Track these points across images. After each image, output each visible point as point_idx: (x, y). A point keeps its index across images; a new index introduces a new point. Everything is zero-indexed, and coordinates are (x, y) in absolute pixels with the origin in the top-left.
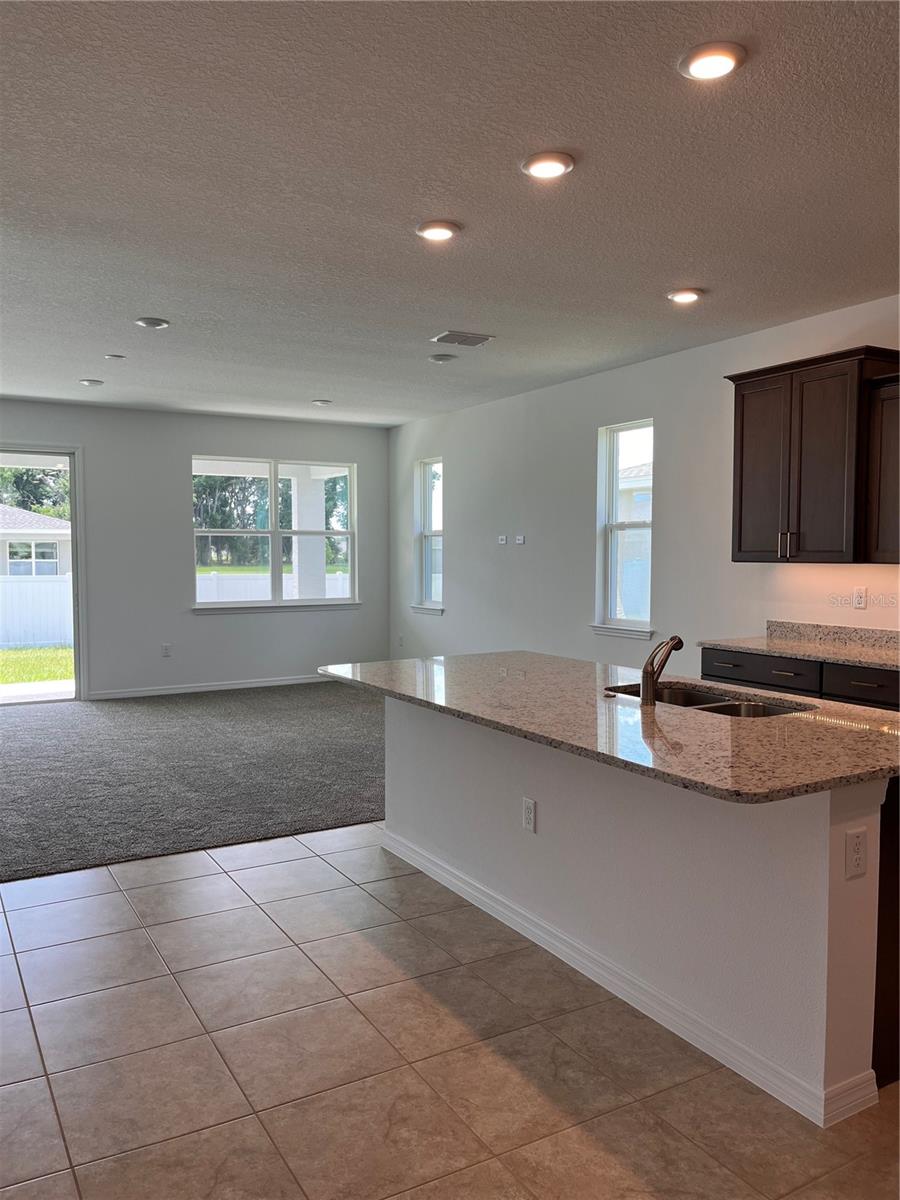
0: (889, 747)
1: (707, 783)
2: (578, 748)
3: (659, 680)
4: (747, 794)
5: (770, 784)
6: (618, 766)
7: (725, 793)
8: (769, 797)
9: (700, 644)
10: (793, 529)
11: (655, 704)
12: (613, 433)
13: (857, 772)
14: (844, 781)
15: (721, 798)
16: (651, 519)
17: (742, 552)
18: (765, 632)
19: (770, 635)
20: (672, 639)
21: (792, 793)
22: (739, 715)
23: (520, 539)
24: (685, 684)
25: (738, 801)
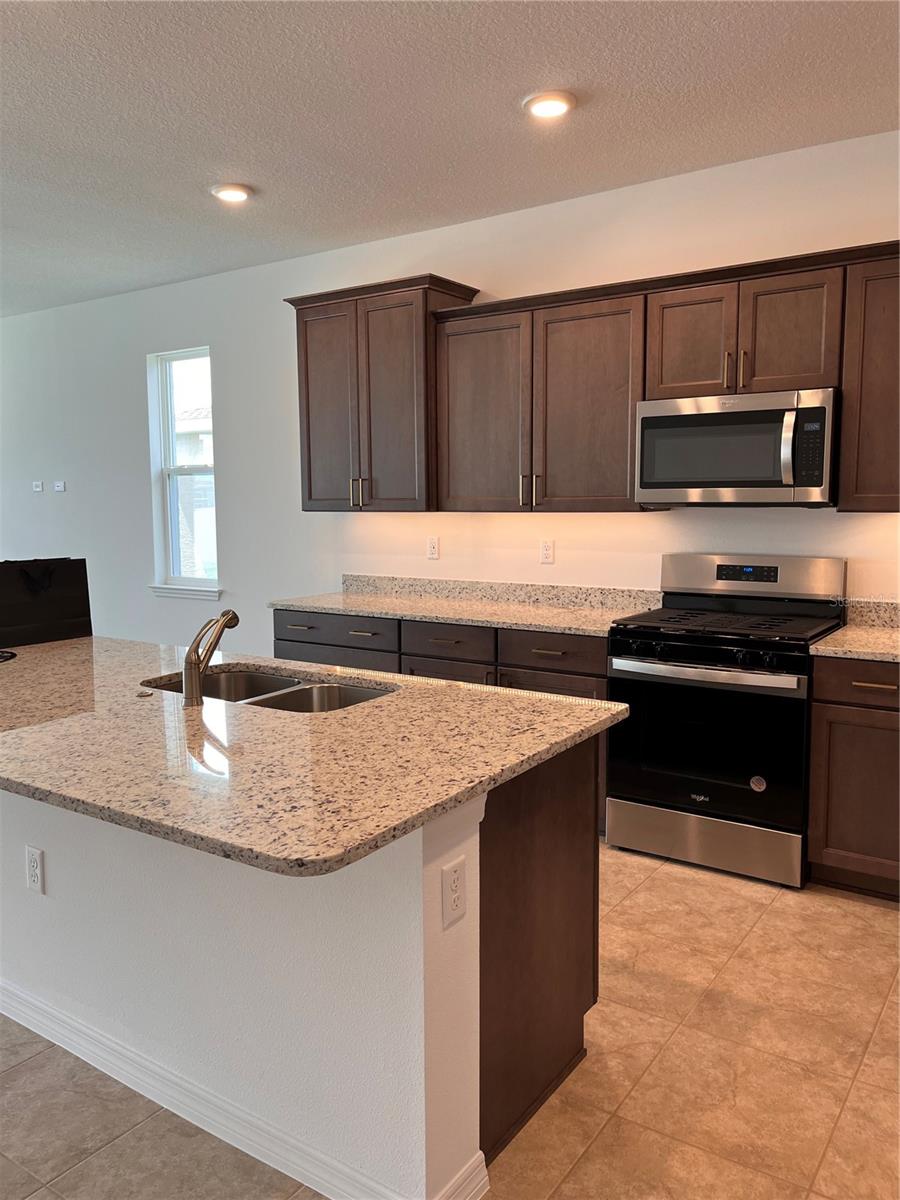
0: (484, 743)
1: (257, 849)
2: (73, 801)
3: (211, 664)
4: (312, 862)
5: (345, 836)
6: (131, 827)
7: (283, 865)
8: (342, 861)
9: (272, 605)
10: (365, 475)
11: (202, 703)
12: (165, 363)
13: (454, 792)
14: (439, 809)
15: (277, 871)
16: (212, 463)
17: (313, 500)
18: (340, 587)
19: (346, 591)
20: (223, 615)
21: (374, 844)
22: (310, 710)
23: (59, 486)
24: (247, 666)
25: (301, 874)
